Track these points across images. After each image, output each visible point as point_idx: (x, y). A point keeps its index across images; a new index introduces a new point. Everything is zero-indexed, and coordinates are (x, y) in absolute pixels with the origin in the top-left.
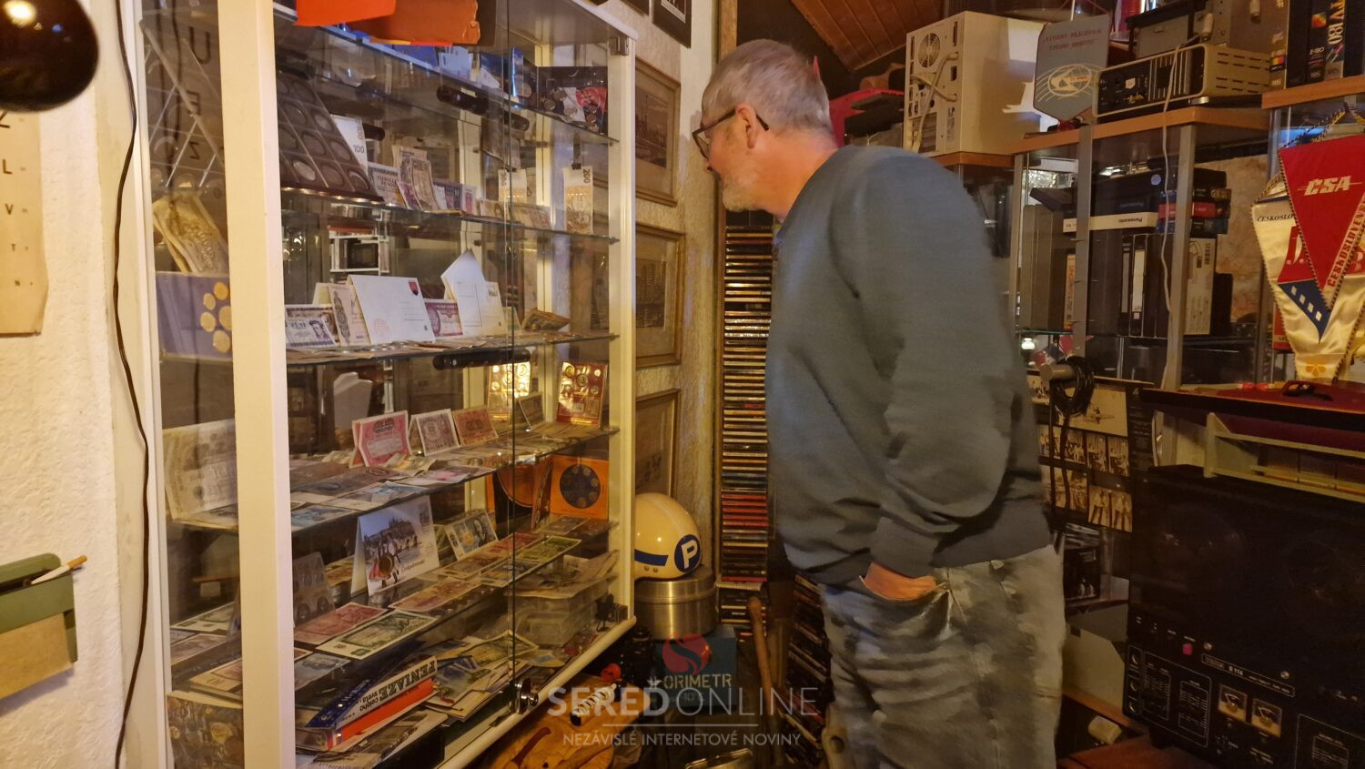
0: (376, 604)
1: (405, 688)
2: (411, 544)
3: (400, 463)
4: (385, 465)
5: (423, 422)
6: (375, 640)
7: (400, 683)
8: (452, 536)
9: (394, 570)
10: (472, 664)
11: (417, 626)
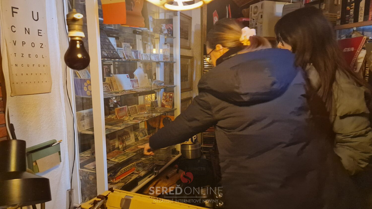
0: (121, 150)
1: (129, 169)
2: (129, 136)
3: (126, 118)
4: (122, 119)
5: (131, 108)
6: (122, 158)
7: (128, 168)
8: (138, 134)
9: (125, 143)
10: (143, 164)
11: (131, 155)
